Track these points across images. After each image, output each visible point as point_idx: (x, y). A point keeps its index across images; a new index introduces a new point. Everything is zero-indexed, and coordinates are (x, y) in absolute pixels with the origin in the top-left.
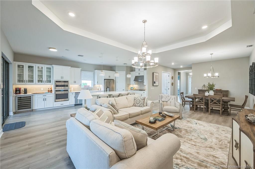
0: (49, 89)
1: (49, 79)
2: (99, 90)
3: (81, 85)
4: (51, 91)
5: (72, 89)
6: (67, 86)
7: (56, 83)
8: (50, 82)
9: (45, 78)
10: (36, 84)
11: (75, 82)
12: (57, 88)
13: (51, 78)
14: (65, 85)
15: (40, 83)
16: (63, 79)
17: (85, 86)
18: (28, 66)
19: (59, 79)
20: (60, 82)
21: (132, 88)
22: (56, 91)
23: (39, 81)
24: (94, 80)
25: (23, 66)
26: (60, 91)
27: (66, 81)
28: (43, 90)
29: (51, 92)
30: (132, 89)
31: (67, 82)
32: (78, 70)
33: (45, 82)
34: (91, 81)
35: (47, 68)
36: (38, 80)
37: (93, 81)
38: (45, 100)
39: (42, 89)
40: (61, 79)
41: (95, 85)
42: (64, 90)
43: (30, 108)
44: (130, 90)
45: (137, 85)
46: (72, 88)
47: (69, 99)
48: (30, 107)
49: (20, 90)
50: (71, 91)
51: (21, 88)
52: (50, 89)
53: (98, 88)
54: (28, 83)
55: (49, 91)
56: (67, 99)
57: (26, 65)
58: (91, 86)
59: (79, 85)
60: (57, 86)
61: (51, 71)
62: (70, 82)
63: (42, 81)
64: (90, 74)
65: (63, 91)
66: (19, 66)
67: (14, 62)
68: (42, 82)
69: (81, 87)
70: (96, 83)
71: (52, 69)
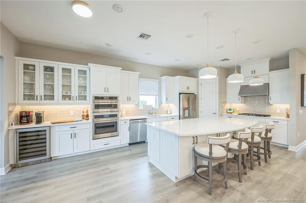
0: (83, 112)
1: (83, 92)
2: (169, 112)
3: (138, 105)
4: (87, 116)
5: (124, 112)
6: (115, 106)
7: (96, 101)
8: (85, 98)
9: (75, 92)
10: (58, 104)
11: (129, 99)
12: (97, 110)
13: (86, 91)
14: (112, 104)
15: (67, 101)
16: (108, 93)
17: (145, 107)
18: (44, 66)
19: (101, 93)
20: (102, 98)
21: (230, 110)
22: (96, 117)
23: (64, 97)
24: (160, 96)
25: (34, 66)
26: (102, 117)
27: (112, 97)
28: (73, 115)
29: (87, 118)
30: (230, 112)
31: (116, 98)
32: (134, 76)
33: (75, 98)
34: (154, 96)
35: (79, 70)
36: (63, 95)
37: (157, 96)
38: (73, 136)
39: (72, 113)
40: (105, 93)
41: (162, 103)
42: (111, 116)
43: (45, 154)
44: (226, 114)
45: (243, 105)
46: (124, 110)
47: (119, 134)
48: (43, 152)
49: (29, 116)
50: (121, 116)
51: (29, 112)
52: (85, 112)
53: (166, 110)
54: (43, 101)
55: (83, 116)
56: (115, 133)
57: (40, 64)
58: (154, 106)
59: (136, 105)
60: (97, 107)
61: (86, 77)
62: (120, 99)
63: (70, 97)
64: (154, 83)
65: (108, 117)
66: (26, 66)
67: (16, 58)
68: (70, 99)
69: (138, 107)
70: (164, 100)
71: (88, 73)
